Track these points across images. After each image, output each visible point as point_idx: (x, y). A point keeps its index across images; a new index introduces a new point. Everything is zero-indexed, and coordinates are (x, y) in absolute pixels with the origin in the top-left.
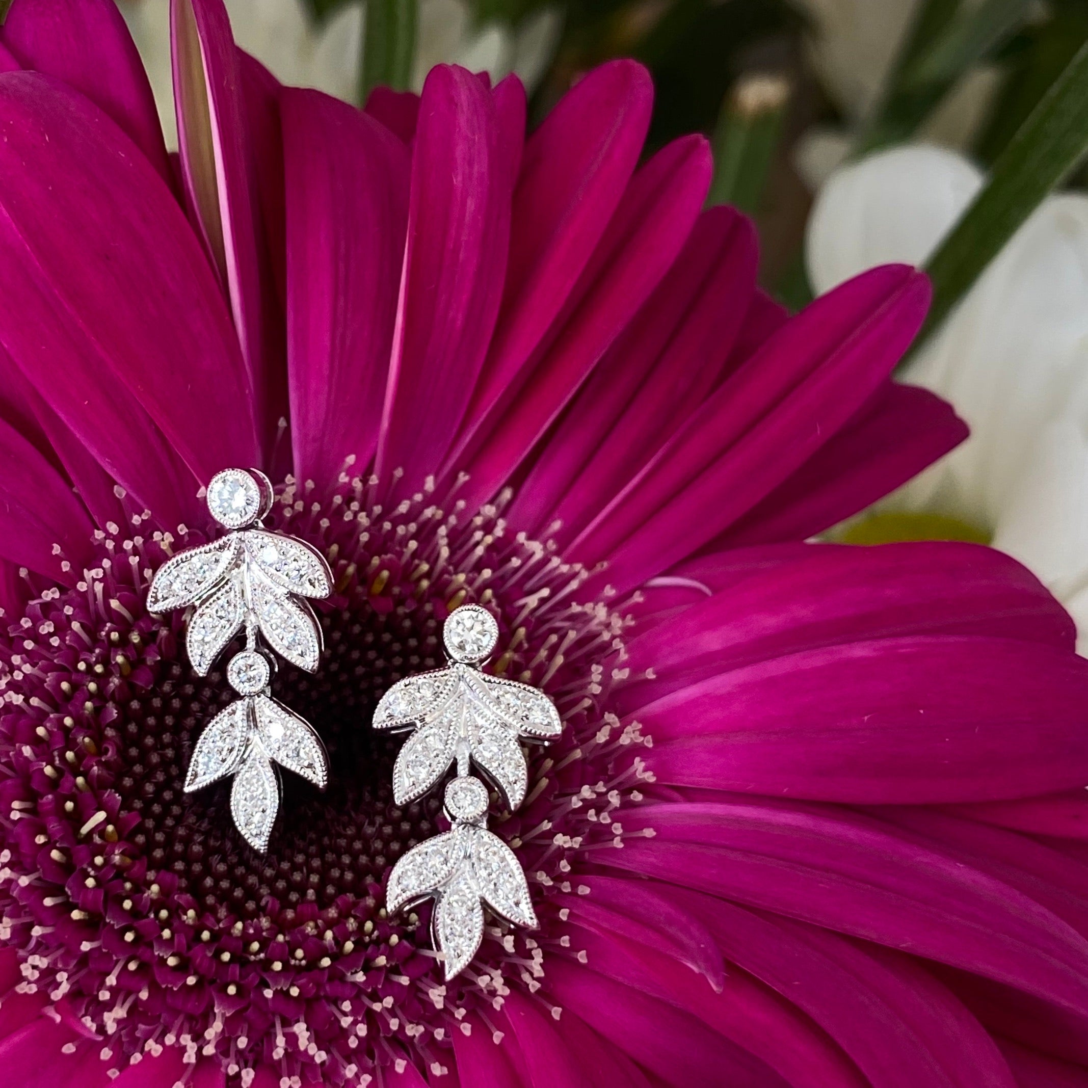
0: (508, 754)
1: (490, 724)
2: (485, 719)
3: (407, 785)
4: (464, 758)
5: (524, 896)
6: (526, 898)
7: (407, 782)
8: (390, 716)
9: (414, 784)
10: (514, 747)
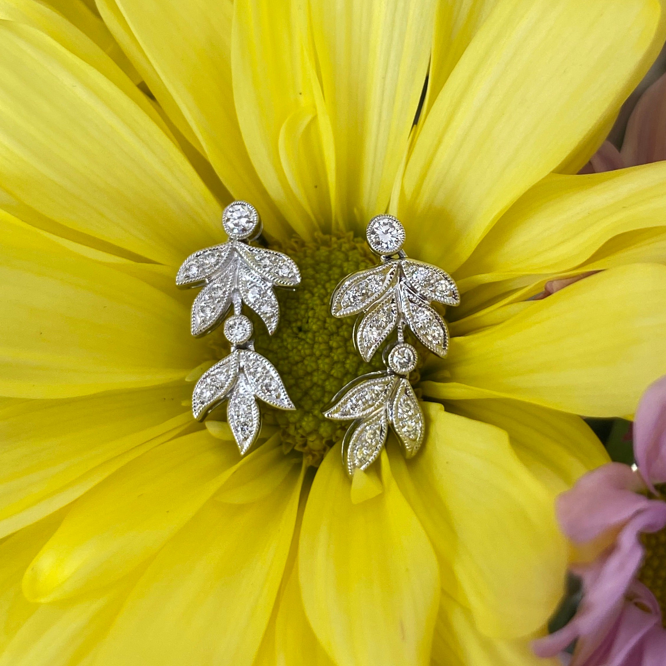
0: (266, 299)
1: (254, 279)
2: (251, 276)
3: (199, 321)
4: (238, 303)
5: (282, 391)
6: (284, 392)
7: (199, 320)
8: (188, 277)
9: (203, 322)
10: (270, 294)
